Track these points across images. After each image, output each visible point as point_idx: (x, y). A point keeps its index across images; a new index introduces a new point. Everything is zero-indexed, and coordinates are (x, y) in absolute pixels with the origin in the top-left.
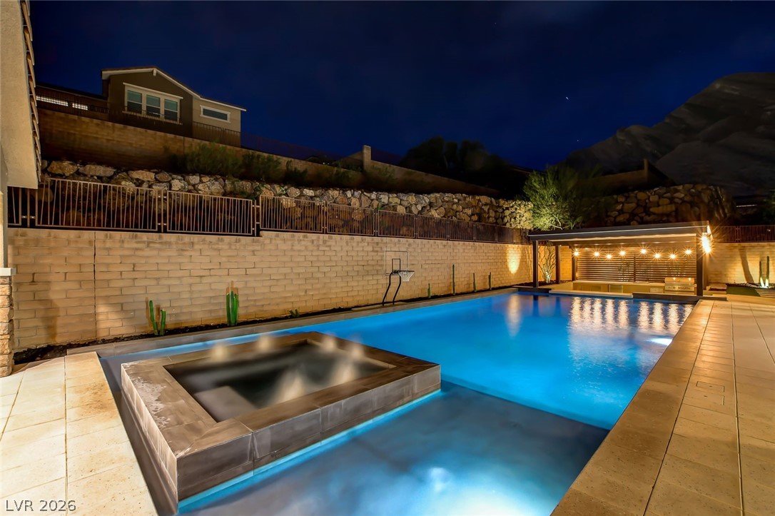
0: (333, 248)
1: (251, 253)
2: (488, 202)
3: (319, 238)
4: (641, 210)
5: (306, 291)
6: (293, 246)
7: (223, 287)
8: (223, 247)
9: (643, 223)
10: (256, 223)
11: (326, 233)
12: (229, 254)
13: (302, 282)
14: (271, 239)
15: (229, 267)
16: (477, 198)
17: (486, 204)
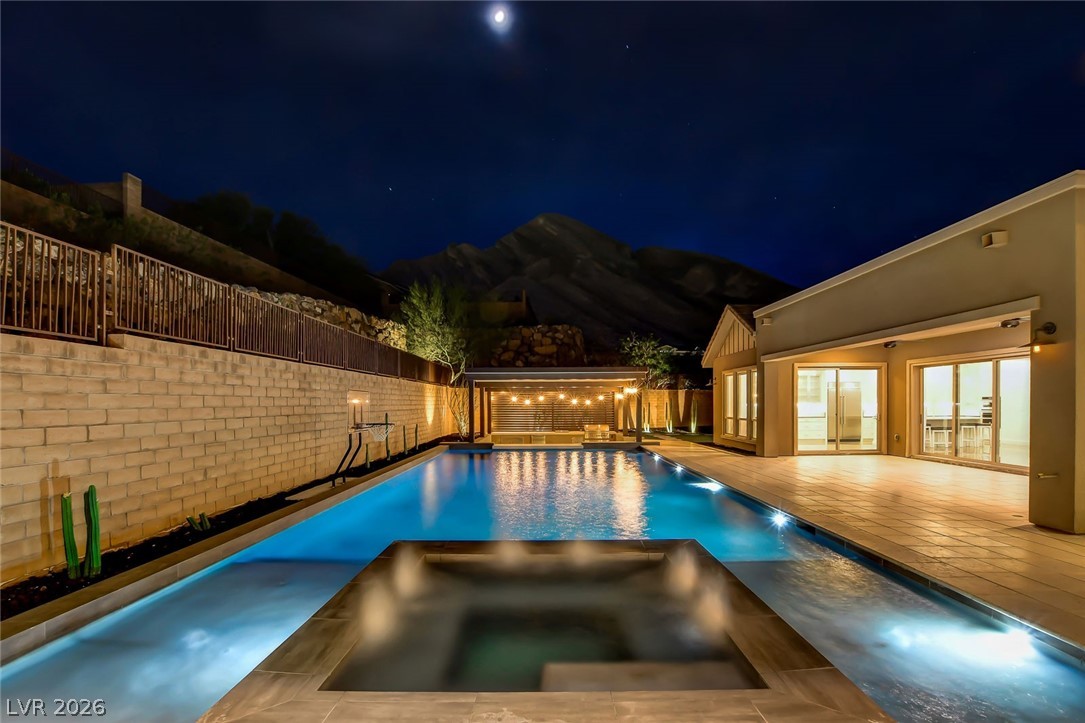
0: (247, 382)
1: (100, 388)
2: (359, 318)
3: (226, 359)
4: (525, 348)
5: (205, 474)
6: (182, 373)
7: (32, 476)
8: (32, 367)
9: (528, 365)
10: (106, 312)
11: (234, 351)
12: (49, 387)
13: (199, 452)
14: (141, 355)
15: (46, 422)
16: (346, 310)
17: (357, 322)
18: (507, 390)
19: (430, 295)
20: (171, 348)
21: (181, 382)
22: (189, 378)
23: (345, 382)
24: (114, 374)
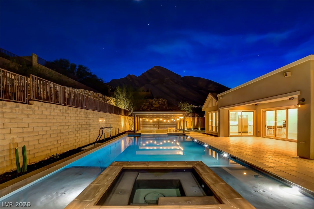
0: (70, 115)
1: (26, 116)
2: (102, 96)
3: (63, 108)
4: (150, 105)
5: (57, 142)
6: (50, 112)
7: (7, 142)
8: (6, 110)
9: (151, 110)
10: (28, 94)
11: (66, 106)
12: (11, 116)
13: (55, 135)
14: (39, 107)
15: (10, 126)
17: (101, 97)
18: (145, 118)
19: (122, 89)
20: (47, 105)
21: (50, 115)
22: (53, 114)
23: (98, 115)
24: (31, 112)
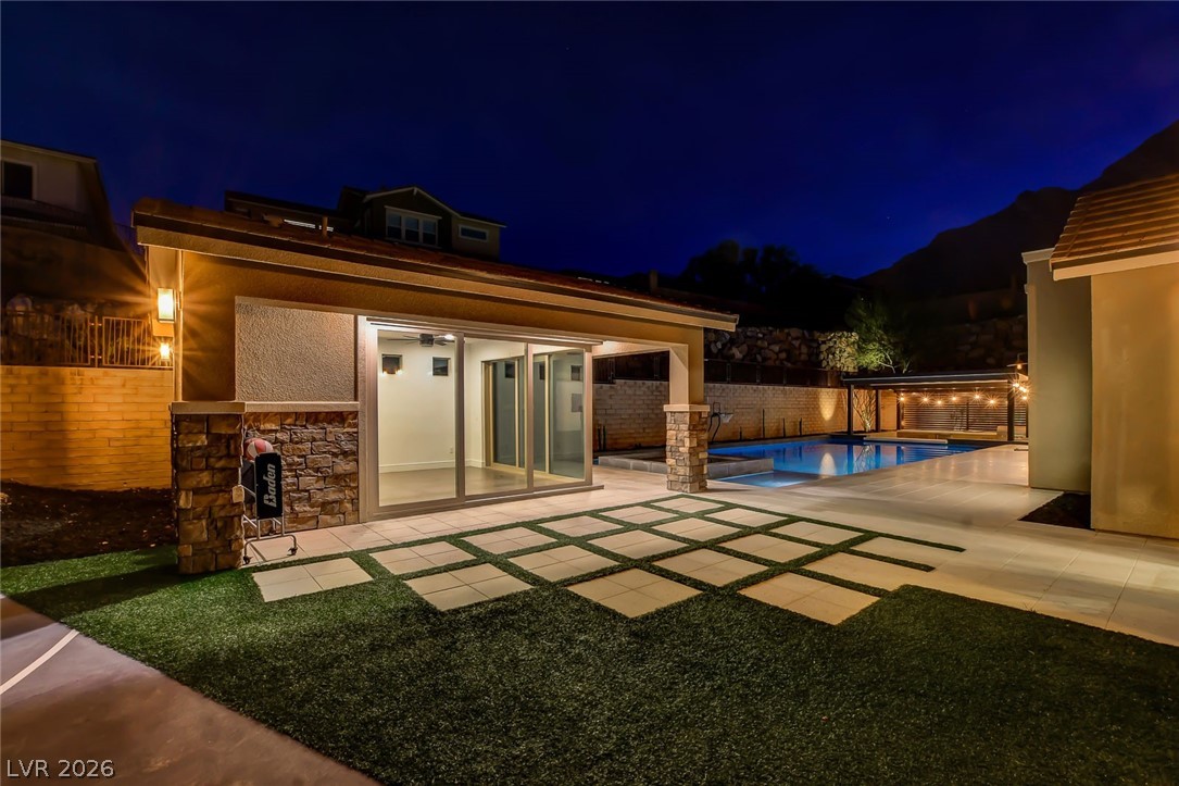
16: (786, 331)
18: (918, 392)
